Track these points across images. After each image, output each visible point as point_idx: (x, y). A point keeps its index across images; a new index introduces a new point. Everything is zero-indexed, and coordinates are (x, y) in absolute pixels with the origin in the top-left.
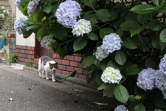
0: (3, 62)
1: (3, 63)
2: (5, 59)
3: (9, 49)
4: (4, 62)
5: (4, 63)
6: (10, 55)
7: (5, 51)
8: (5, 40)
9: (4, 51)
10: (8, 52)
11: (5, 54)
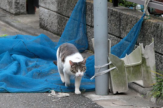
0: (137, 91)
1: (139, 95)
2: (144, 84)
3: (154, 53)
4: (141, 89)
5: (142, 94)
6: (157, 75)
7: (144, 60)
8: (143, 25)
9: (140, 62)
10: (151, 62)
11: (143, 69)
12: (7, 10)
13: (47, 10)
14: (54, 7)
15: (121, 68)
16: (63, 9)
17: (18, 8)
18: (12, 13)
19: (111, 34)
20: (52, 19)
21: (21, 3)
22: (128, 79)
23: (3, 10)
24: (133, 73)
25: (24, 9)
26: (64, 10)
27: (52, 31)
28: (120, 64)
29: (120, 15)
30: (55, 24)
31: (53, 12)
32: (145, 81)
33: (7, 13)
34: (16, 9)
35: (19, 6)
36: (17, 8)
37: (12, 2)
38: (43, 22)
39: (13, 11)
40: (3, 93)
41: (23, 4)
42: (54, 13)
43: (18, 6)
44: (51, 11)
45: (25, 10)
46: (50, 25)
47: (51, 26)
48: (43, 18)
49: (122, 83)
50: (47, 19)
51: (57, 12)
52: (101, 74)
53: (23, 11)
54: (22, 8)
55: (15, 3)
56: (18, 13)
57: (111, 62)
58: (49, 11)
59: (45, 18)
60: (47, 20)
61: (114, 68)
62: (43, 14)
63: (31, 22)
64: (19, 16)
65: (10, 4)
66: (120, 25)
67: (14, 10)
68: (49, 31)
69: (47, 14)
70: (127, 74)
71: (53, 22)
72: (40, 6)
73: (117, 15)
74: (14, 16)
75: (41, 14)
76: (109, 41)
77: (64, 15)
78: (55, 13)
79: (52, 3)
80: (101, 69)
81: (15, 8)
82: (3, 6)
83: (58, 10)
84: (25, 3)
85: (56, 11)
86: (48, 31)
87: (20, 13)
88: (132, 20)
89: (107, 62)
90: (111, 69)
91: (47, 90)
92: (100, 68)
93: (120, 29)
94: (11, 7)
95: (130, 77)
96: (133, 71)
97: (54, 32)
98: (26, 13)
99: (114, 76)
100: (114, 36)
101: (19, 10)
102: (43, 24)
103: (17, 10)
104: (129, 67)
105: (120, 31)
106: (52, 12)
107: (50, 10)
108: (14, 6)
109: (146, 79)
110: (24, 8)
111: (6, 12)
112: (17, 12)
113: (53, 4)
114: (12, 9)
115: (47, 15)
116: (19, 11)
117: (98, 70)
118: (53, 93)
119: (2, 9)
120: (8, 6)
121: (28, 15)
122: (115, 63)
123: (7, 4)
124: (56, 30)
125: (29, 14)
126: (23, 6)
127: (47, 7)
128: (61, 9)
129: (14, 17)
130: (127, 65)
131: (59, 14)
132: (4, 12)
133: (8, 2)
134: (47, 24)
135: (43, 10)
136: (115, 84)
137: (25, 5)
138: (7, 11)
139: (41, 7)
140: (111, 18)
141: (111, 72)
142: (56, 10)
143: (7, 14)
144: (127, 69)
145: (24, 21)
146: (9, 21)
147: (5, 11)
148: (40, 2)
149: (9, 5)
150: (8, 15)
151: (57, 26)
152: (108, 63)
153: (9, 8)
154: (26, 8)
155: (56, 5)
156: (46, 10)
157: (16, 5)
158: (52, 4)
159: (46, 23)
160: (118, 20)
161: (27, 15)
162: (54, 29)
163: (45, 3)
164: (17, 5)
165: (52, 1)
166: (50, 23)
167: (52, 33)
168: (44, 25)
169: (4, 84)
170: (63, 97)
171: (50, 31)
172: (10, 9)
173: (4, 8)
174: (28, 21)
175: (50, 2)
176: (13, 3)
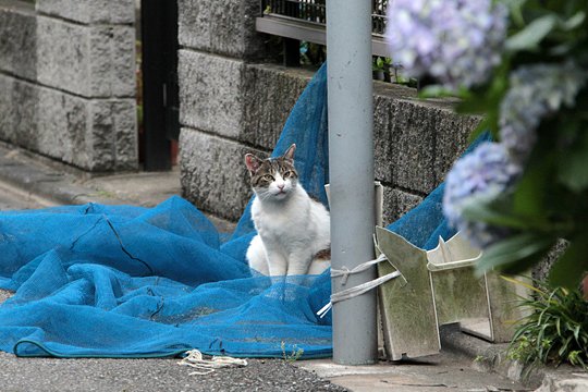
2: (494, 331)
4: (483, 348)
11: (489, 281)
12: (64, 159)
13: (209, 137)
14: (230, 124)
15: (418, 276)
16: (261, 124)
17: (107, 146)
18: (83, 165)
19: (408, 190)
20: (224, 167)
21: (117, 129)
22: (441, 313)
23: (49, 160)
24: (455, 293)
25: (129, 149)
26: (263, 129)
27: (223, 211)
28: (412, 262)
29: (434, 120)
30: (233, 183)
31: (228, 141)
32: (496, 322)
33: (66, 170)
34: (100, 152)
35: (109, 139)
36: (101, 145)
37: (84, 125)
38: (193, 184)
39: (87, 159)
40: (34, 357)
41: (126, 131)
42: (232, 143)
43: (107, 137)
44: (222, 136)
45: (134, 155)
46: (216, 191)
47: (220, 194)
48: (195, 169)
49: (419, 327)
50: (206, 170)
51: (240, 140)
52: (352, 295)
53: (126, 159)
54: (123, 147)
55: (95, 126)
56: (108, 167)
57: (383, 255)
58: (213, 140)
59: (199, 167)
60: (209, 172)
61: (394, 274)
62: (192, 154)
63: (154, 194)
64: (110, 177)
65: (78, 131)
66: (433, 152)
67: (91, 155)
68: (213, 213)
69: (208, 150)
70: (435, 296)
71: (227, 176)
72: (183, 126)
73: (425, 122)
74: (92, 178)
75: (185, 156)
76: (376, 187)
77: (265, 145)
78: (235, 145)
79: (225, 106)
80: (352, 277)
81: (95, 146)
82: (51, 143)
83: (245, 131)
84: (133, 128)
85: (238, 133)
86: (210, 213)
87: (114, 168)
88: (468, 130)
89: (370, 255)
90: (382, 279)
91: (176, 351)
92: (349, 275)
93: (433, 167)
94: (79, 142)
95: (445, 306)
96: (455, 286)
97: (229, 215)
98: (136, 165)
99: (394, 301)
100: (416, 196)
101: (109, 153)
102: (192, 190)
103: (101, 155)
104: (441, 273)
105: (434, 174)
106: (223, 140)
107: (219, 135)
108: (90, 141)
109: (498, 313)
110: (128, 146)
111: (61, 164)
112: (103, 163)
113: (227, 112)
114: (83, 149)
115: (206, 154)
116: (109, 157)
117: (342, 281)
118: (195, 355)
119: (45, 159)
120: (69, 141)
121: (146, 174)
122: (396, 257)
123: (65, 135)
124: (237, 204)
125: (150, 171)
126: (127, 140)
127: (208, 124)
128: (254, 125)
129: (89, 181)
130: (437, 267)
131: (247, 143)
132: (52, 166)
133: (70, 125)
134: (206, 190)
135: (192, 138)
136: (397, 328)
137: (135, 136)
138: (65, 163)
139: (188, 127)
140: (407, 133)
141: (383, 289)
142: (236, 132)
143: (66, 174)
144: (437, 280)
145: (126, 192)
146: (72, 192)
147: (56, 164)
148: (183, 111)
149: (73, 137)
150: (69, 176)
151: (241, 189)
152: (375, 258)
153: (73, 149)
154: (136, 146)
155: (239, 113)
156: (205, 137)
157: (97, 135)
158: (223, 113)
159: (202, 185)
160: (428, 139)
161: (142, 174)
162: (232, 204)
163: (200, 112)
164: (102, 137)
165: (224, 101)
166: (216, 185)
167: (225, 218)
168: (198, 192)
169: (35, 330)
170: (227, 367)
171: (218, 214)
172: (75, 153)
173: (55, 151)
174: (142, 190)
175: (218, 103)
176: (90, 129)
